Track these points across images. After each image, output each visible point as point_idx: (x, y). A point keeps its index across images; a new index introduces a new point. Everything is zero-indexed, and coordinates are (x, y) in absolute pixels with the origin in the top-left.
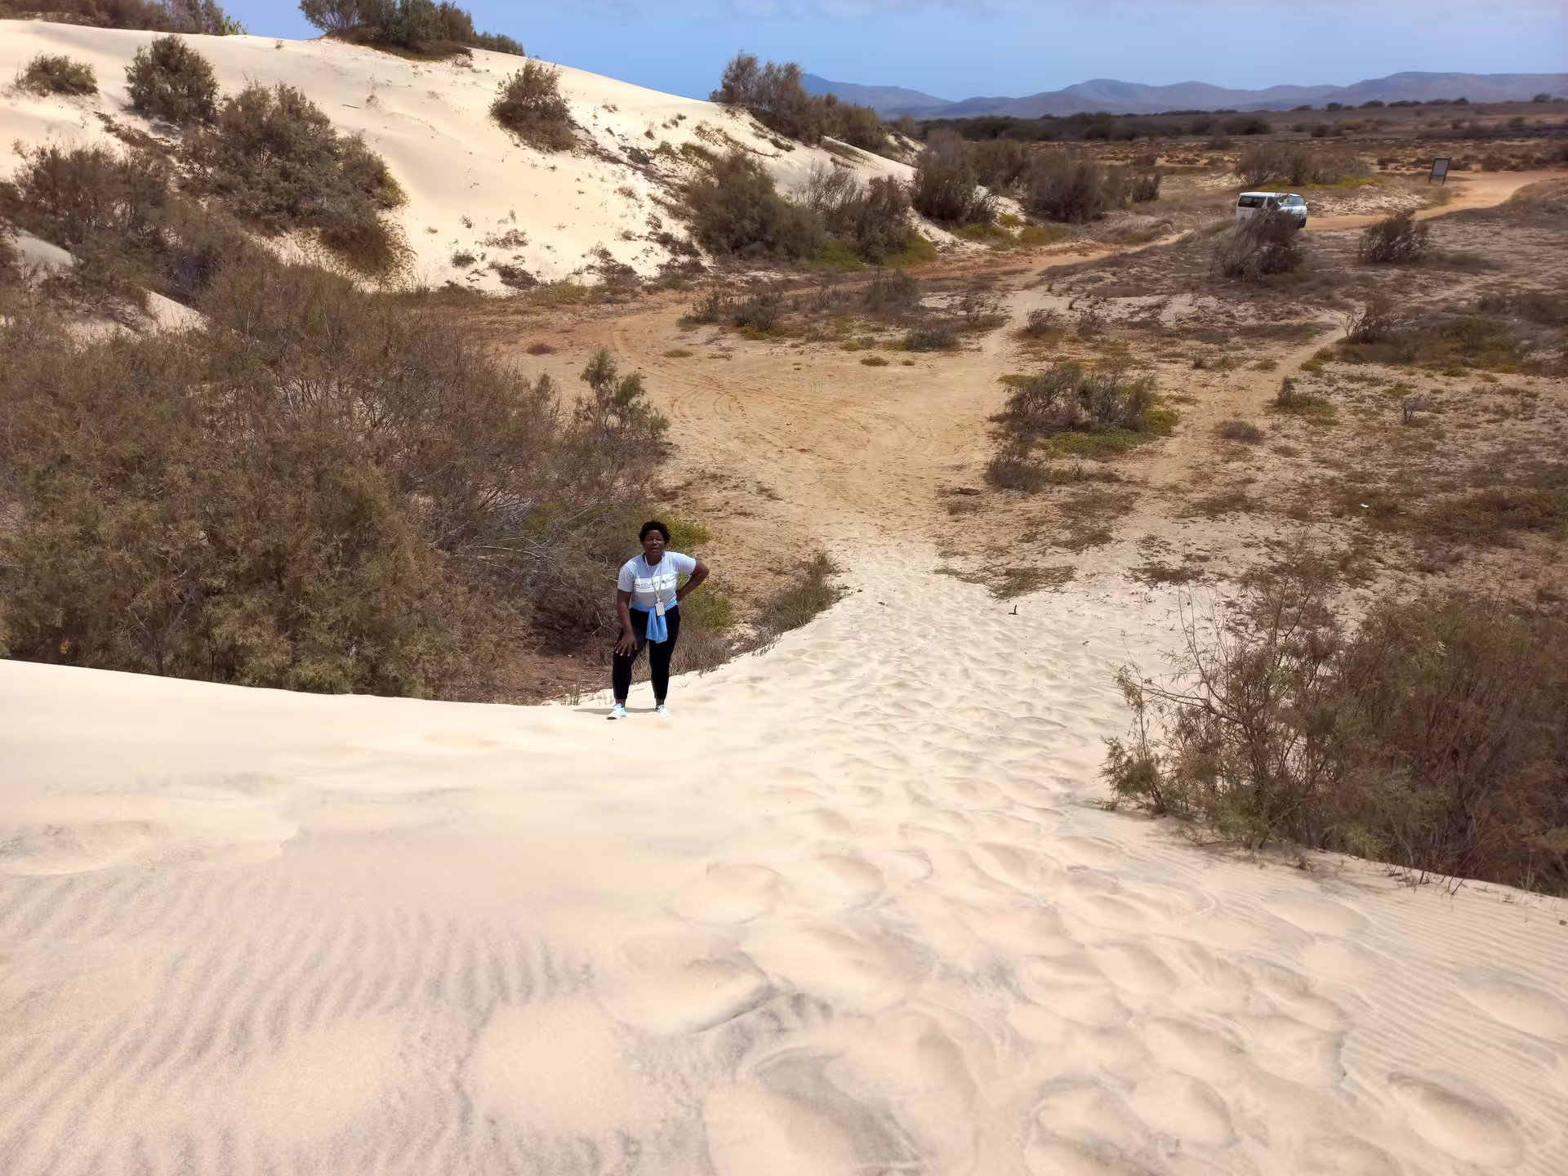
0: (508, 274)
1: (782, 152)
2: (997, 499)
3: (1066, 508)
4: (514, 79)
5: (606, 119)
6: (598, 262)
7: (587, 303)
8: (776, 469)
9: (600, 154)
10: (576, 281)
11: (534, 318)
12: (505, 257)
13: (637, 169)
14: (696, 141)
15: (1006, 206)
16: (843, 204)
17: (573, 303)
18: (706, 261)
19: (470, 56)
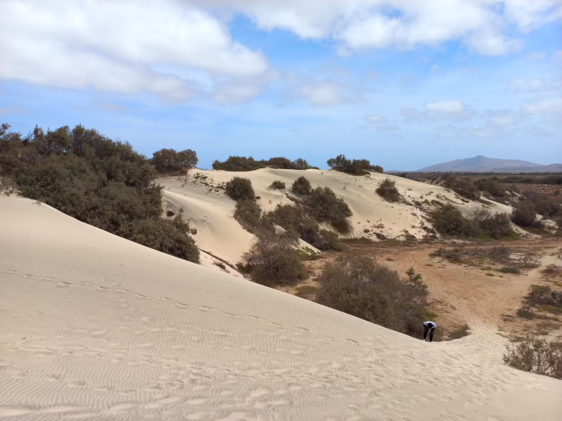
0: (379, 236)
1: (465, 203)
2: (519, 320)
3: (539, 325)
4: (383, 182)
5: (408, 193)
6: (404, 234)
7: (401, 246)
8: (456, 302)
9: (406, 203)
10: (398, 239)
11: (386, 249)
12: (378, 231)
13: (417, 207)
14: (437, 199)
15: (550, 223)
16: (485, 220)
17: (397, 245)
18: (438, 235)
19: (370, 174)
